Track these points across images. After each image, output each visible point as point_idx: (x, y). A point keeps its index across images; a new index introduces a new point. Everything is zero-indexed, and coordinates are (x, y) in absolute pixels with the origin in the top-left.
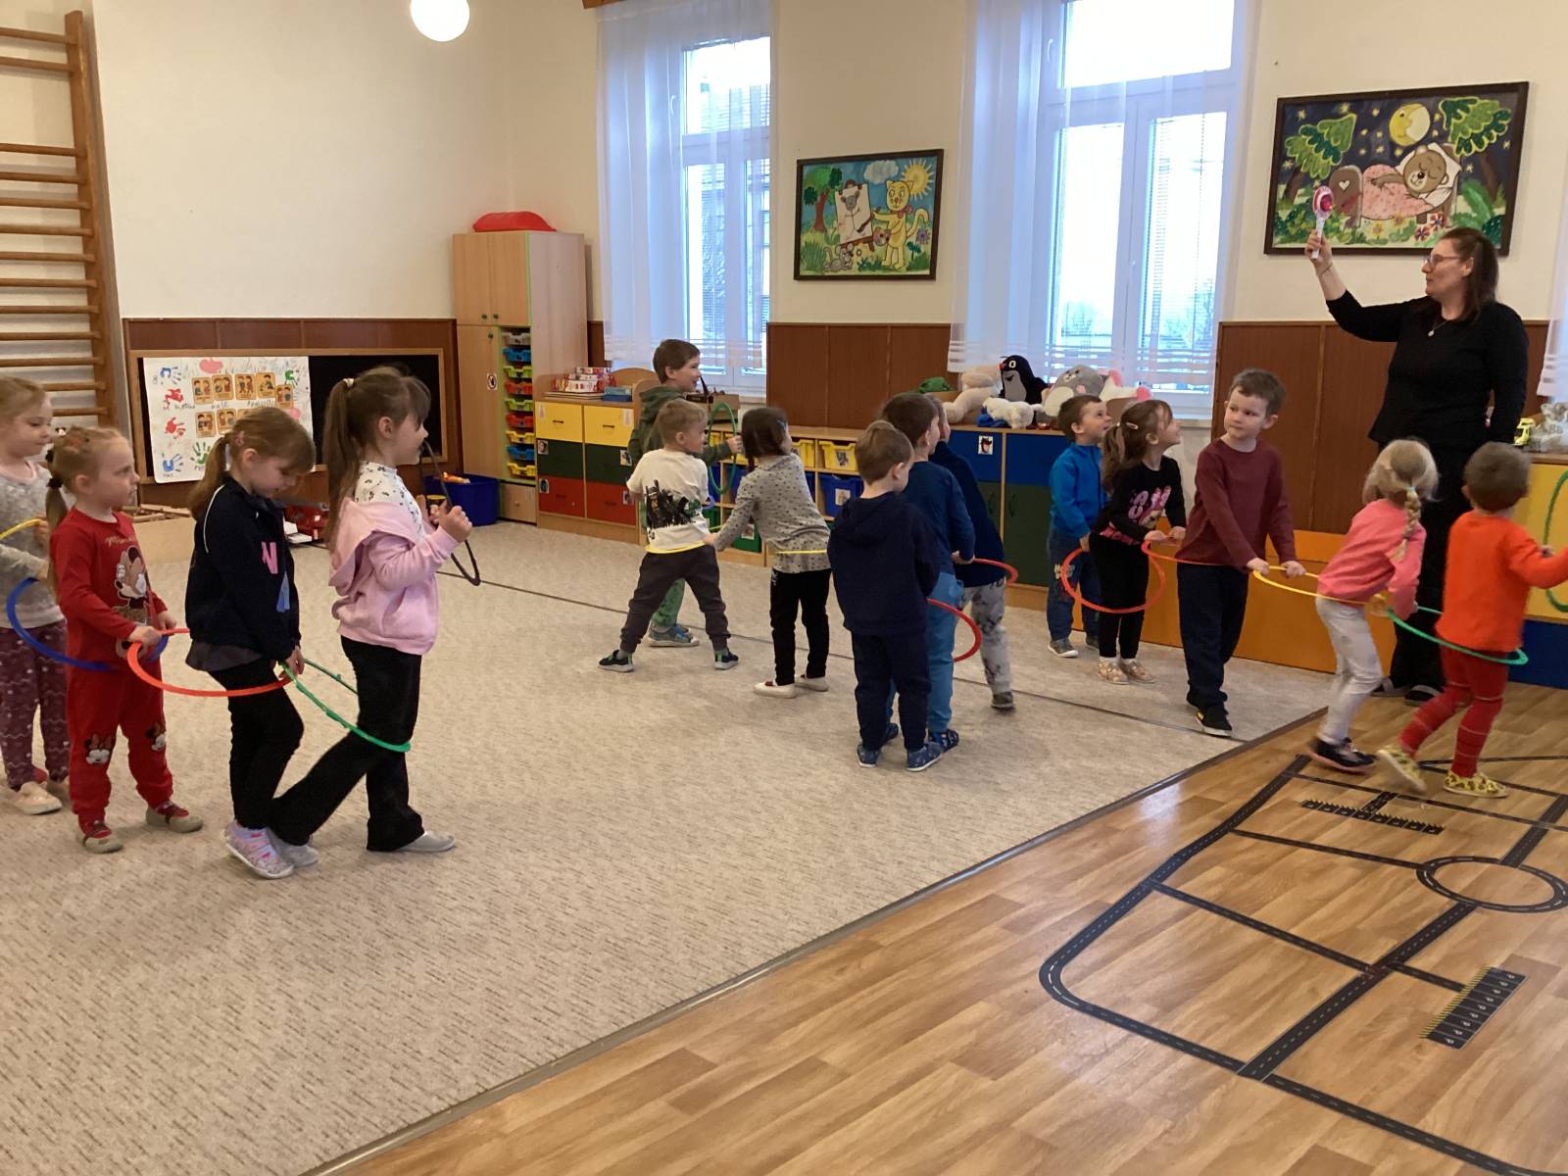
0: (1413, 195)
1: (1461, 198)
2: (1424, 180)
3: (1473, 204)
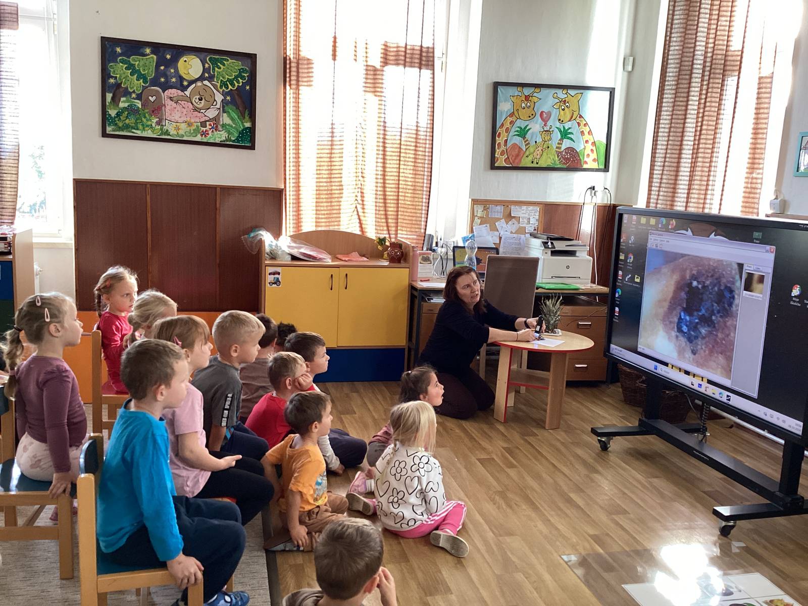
0: (196, 109)
1: (225, 115)
2: (203, 102)
3: (232, 119)
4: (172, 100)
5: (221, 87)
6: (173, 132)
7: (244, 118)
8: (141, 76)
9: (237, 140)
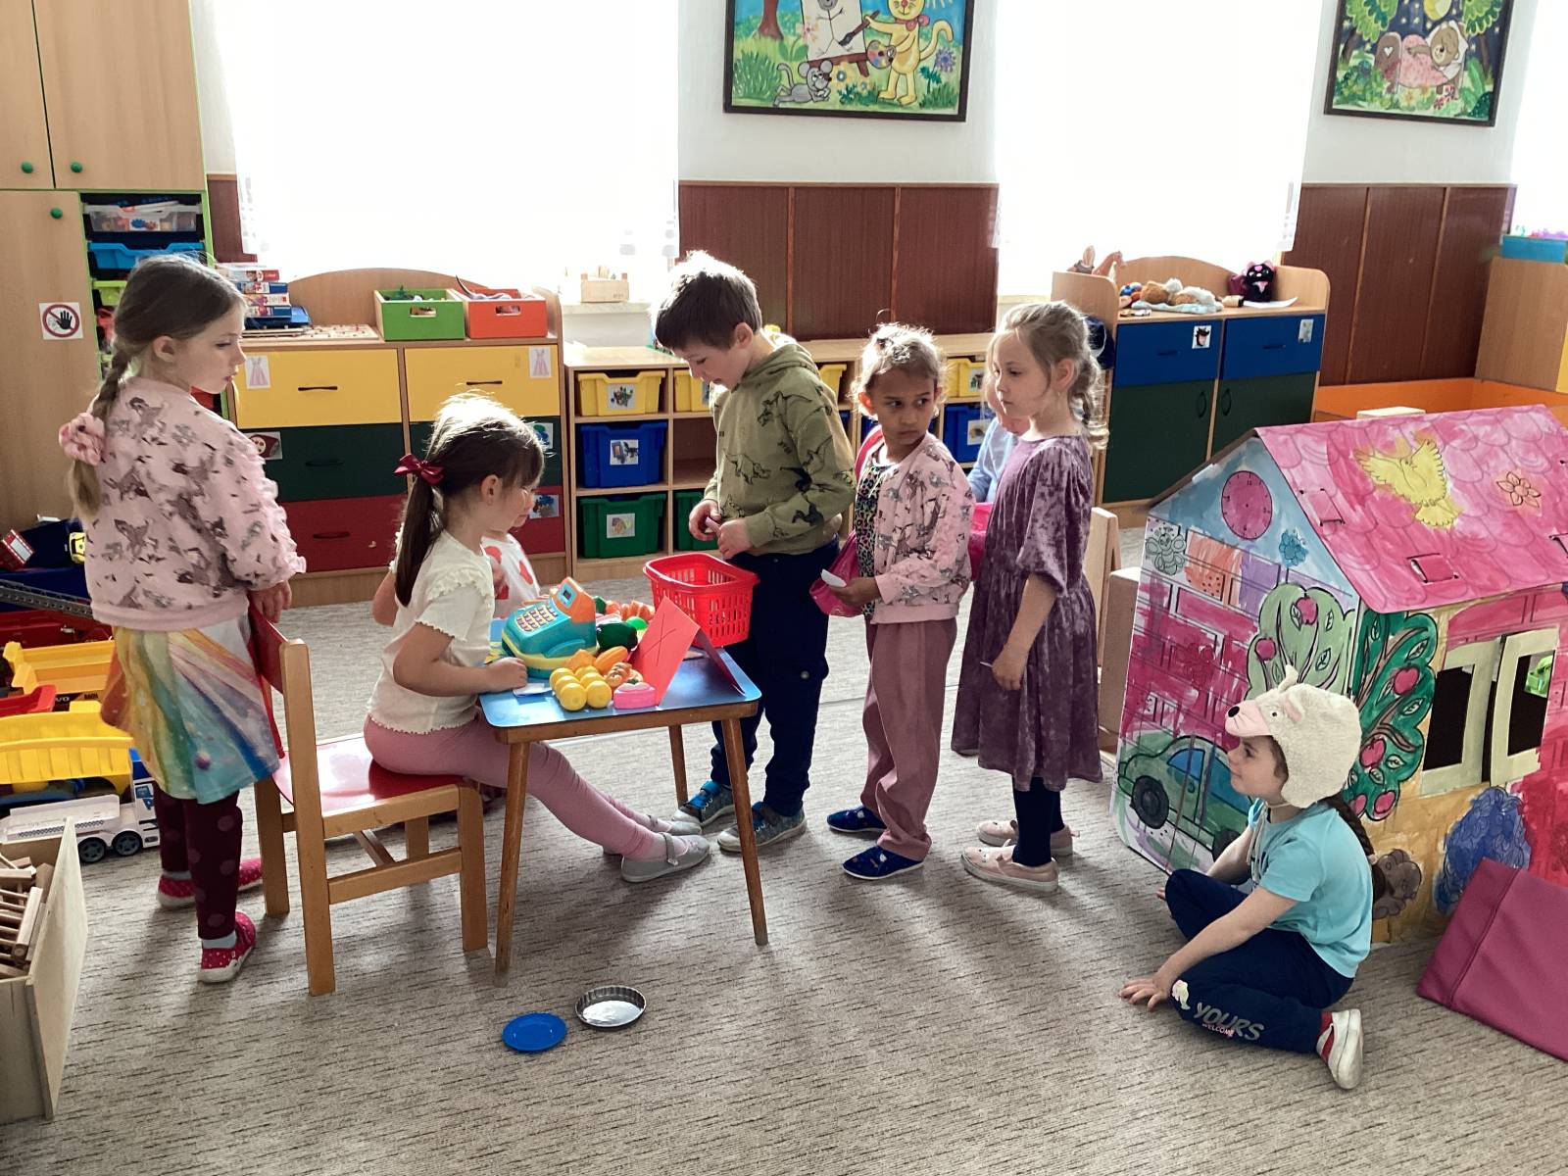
1: (1466, 73)
2: (1444, 54)
3: (1473, 81)
4: (1410, 53)
5: (1468, 29)
6: (1403, 103)
7: (1486, 76)
8: (1382, 17)
9: (1474, 113)
